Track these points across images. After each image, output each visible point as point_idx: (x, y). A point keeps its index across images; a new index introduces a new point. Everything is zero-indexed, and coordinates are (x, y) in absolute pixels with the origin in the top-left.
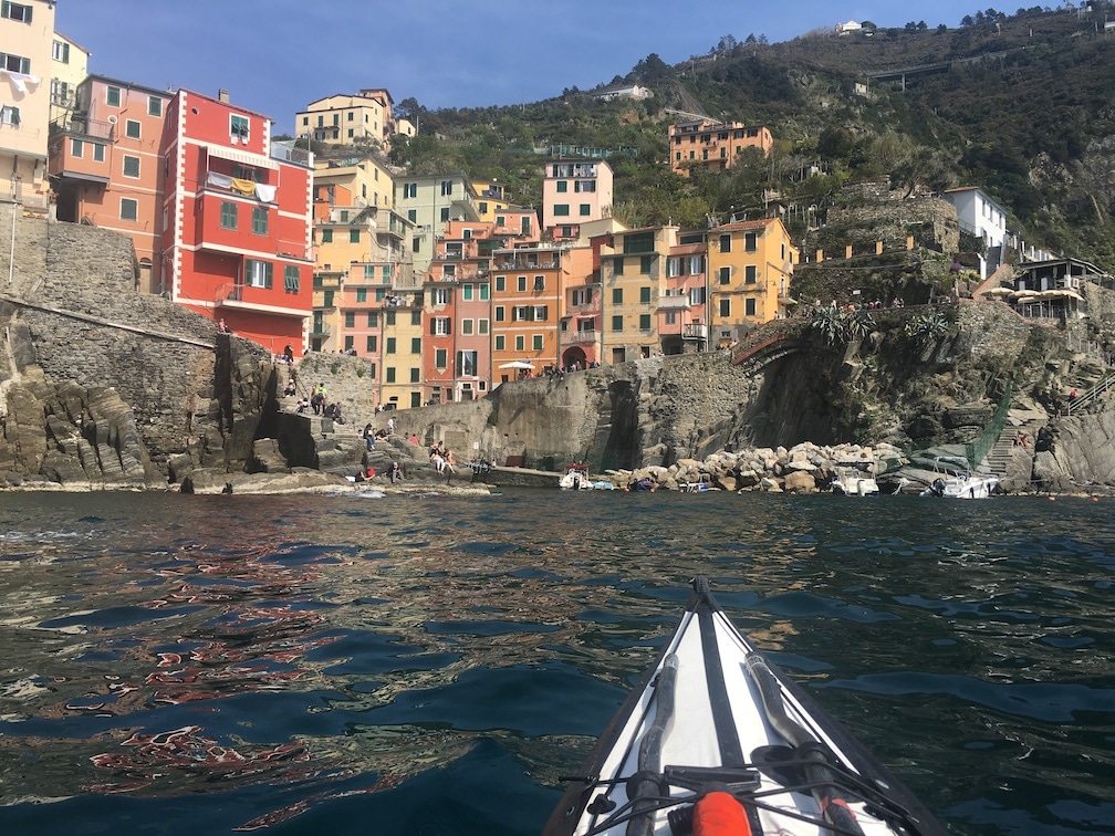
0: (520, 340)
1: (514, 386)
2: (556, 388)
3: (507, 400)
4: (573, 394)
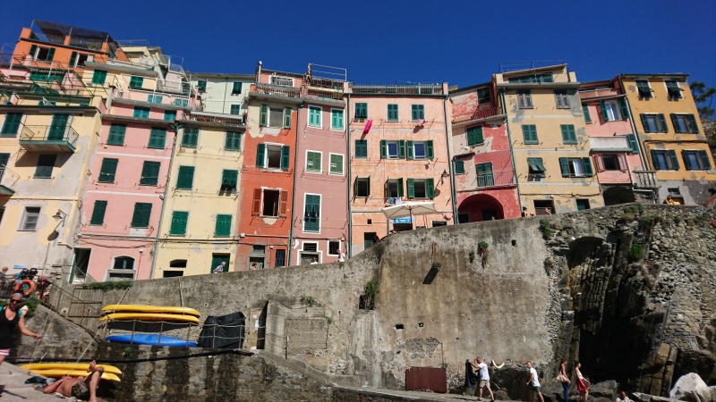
1: (412, 240)
2: (495, 244)
3: (399, 263)
4: (527, 253)
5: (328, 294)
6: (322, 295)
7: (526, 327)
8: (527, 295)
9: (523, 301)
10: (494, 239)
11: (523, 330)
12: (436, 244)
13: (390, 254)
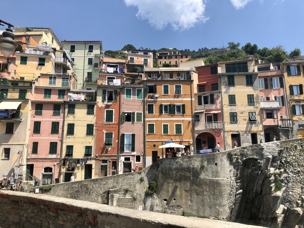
0: (166, 127)
1: (172, 162)
2: (208, 165)
3: (166, 172)
4: (221, 169)
5: (135, 186)
6: (132, 187)
7: (218, 202)
8: (220, 188)
9: (218, 191)
10: (208, 162)
11: (217, 203)
12: (182, 164)
13: (162, 168)
